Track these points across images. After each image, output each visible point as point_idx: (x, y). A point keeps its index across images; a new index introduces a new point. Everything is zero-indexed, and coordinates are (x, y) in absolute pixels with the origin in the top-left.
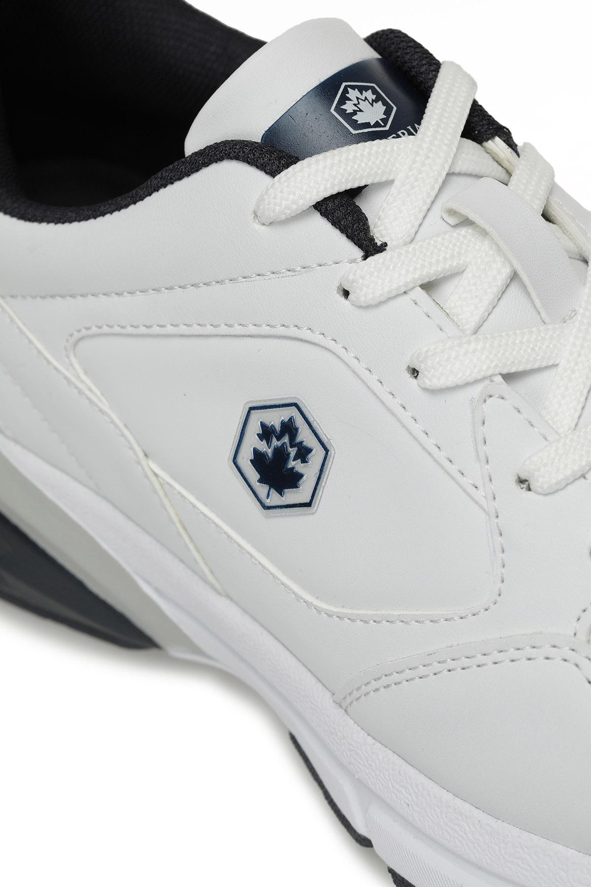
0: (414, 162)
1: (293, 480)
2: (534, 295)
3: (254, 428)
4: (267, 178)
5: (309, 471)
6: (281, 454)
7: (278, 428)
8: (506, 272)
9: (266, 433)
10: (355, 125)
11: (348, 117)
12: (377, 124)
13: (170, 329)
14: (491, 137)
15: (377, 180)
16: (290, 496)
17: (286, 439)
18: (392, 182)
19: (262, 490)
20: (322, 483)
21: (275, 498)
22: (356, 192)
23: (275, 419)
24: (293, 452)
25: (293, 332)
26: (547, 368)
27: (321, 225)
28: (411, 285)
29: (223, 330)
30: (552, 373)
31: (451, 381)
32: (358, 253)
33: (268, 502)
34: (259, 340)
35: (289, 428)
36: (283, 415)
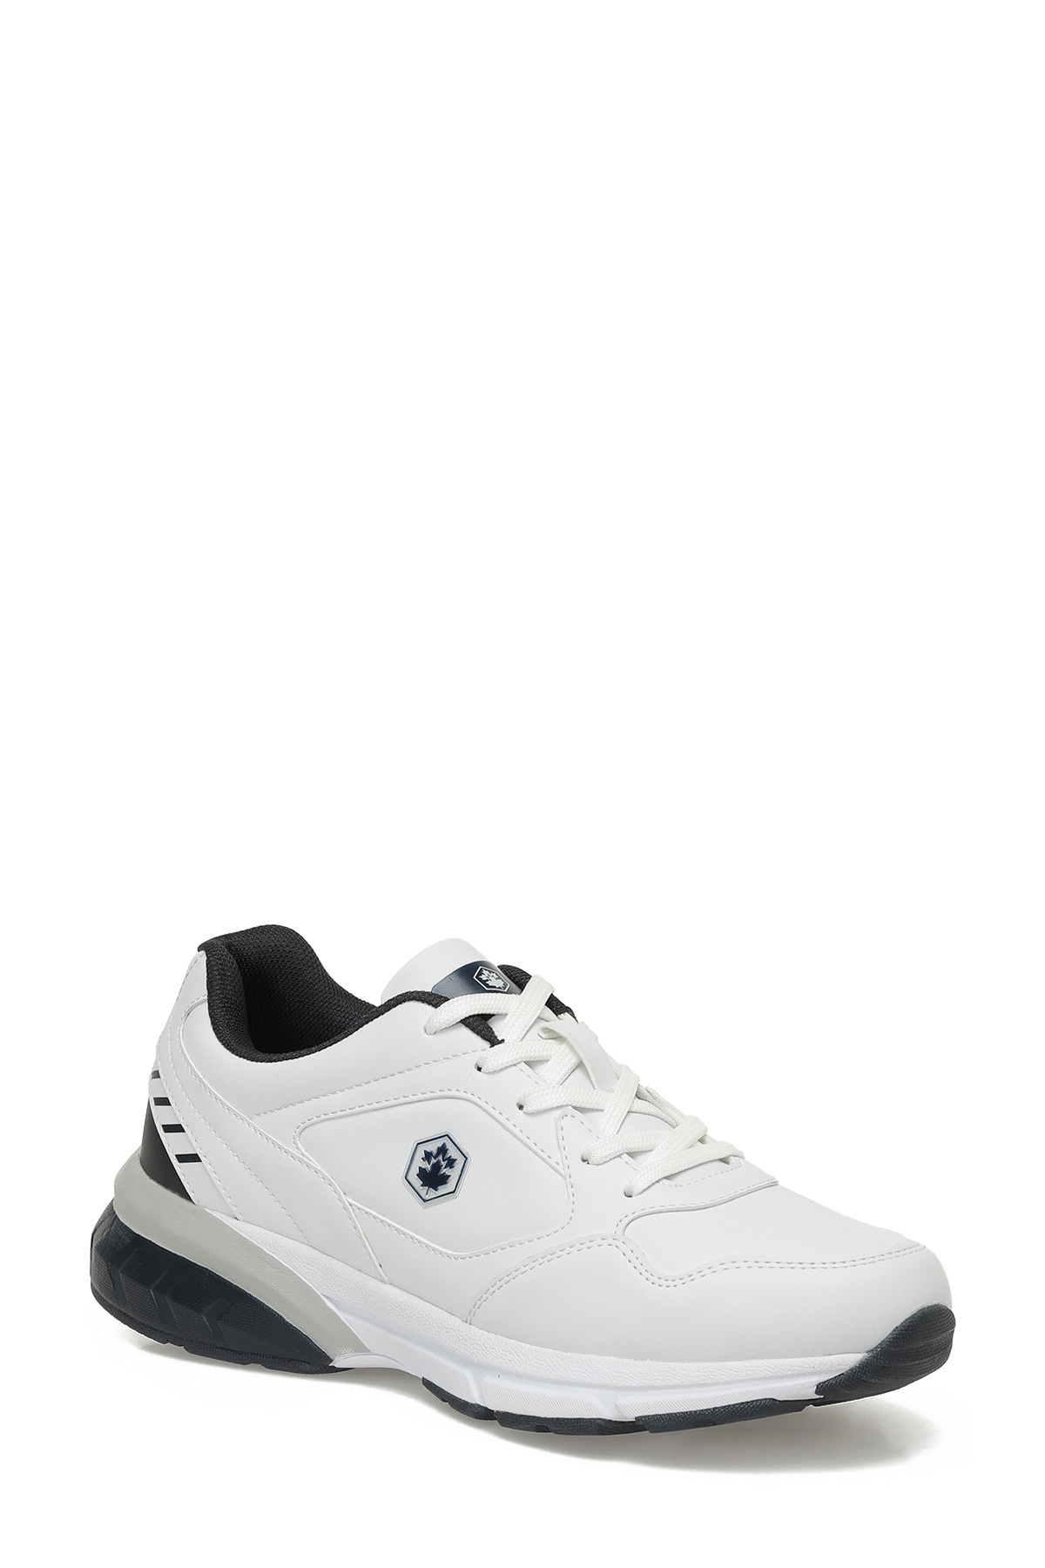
0: (520, 1004)
1: (444, 1180)
2: (591, 1075)
3: (421, 1154)
4: (433, 1009)
5: (453, 1173)
6: (437, 1167)
7: (435, 1152)
8: (574, 1061)
9: (428, 1156)
10: (487, 986)
11: (484, 982)
12: (499, 988)
13: (367, 1107)
14: (563, 1012)
15: (500, 1012)
16: (442, 1190)
17: (440, 1158)
18: (506, 1015)
19: (423, 1191)
20: (463, 1178)
21: (432, 1193)
22: (489, 1016)
23: (433, 1147)
24: (444, 1164)
25: (446, 1093)
26: (597, 1110)
27: (466, 1032)
28: (520, 1060)
29: (402, 1100)
30: (601, 1113)
31: (544, 1106)
32: (486, 1044)
33: (427, 1197)
34: (425, 1102)
35: (443, 1150)
36: (439, 1143)
